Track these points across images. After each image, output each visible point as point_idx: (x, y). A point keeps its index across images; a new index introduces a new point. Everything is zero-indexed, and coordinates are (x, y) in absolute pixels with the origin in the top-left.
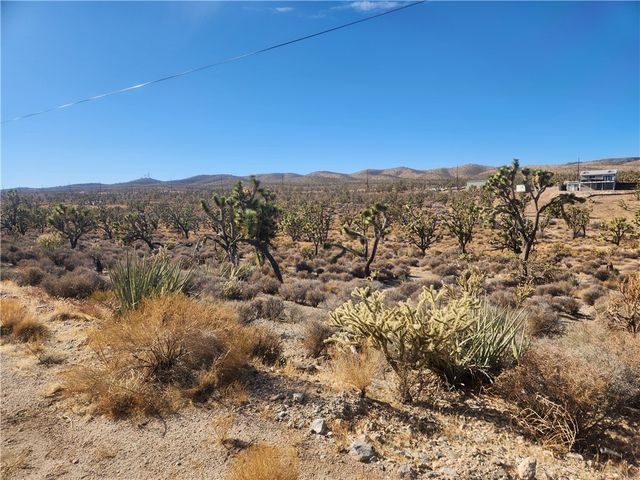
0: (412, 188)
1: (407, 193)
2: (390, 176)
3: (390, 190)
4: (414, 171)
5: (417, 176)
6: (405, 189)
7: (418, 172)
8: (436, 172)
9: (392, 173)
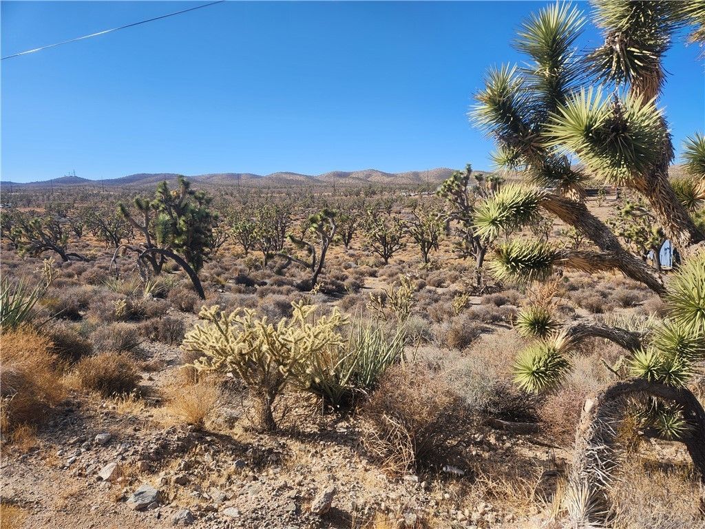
0: (381, 192)
1: (376, 197)
2: (358, 178)
3: (358, 194)
4: (384, 174)
5: (387, 180)
6: (374, 193)
7: (388, 175)
8: (407, 176)
9: (361, 176)
